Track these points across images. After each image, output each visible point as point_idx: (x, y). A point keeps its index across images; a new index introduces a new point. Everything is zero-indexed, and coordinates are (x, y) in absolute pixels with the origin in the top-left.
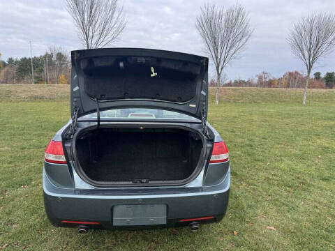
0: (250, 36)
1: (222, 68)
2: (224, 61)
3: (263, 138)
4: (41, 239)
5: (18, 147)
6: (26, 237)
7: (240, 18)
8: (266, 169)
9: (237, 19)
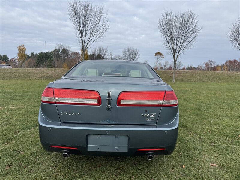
0: (198, 33)
1: (177, 56)
2: (179, 51)
3: (209, 104)
4: (38, 162)
5: (31, 106)
6: (27, 160)
7: (191, 20)
8: (211, 124)
9: (188, 21)
